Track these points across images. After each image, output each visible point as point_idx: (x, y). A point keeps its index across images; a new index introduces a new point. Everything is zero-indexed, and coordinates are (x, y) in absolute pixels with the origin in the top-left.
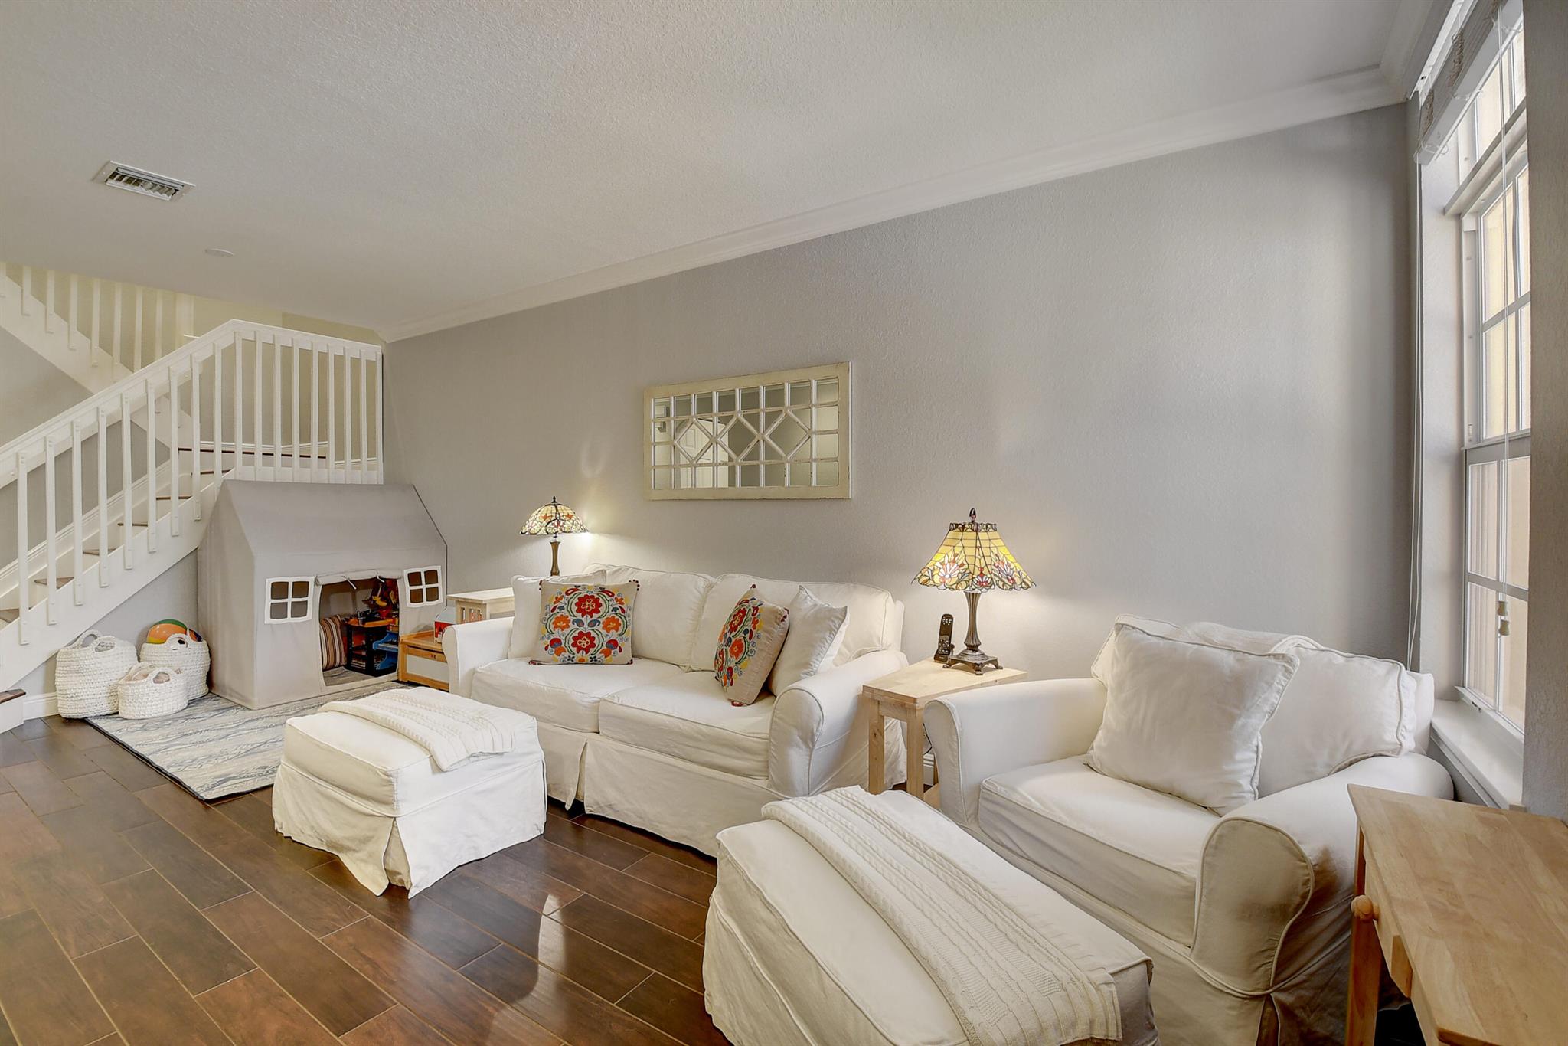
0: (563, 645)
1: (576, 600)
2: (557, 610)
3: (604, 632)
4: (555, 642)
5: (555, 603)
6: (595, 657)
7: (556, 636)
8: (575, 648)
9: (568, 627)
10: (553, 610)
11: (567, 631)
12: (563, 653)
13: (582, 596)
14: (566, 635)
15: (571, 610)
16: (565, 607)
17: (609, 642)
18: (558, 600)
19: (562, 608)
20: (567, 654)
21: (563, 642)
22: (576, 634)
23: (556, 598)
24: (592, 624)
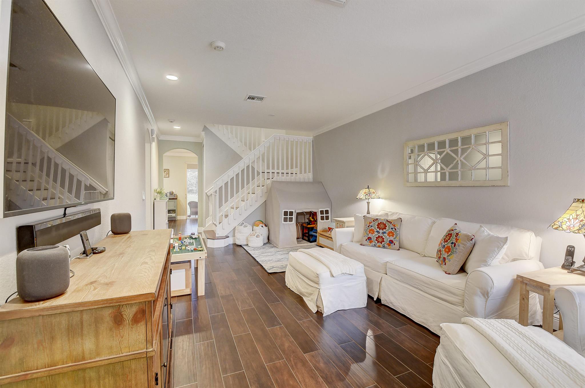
0: (372, 240)
1: (377, 224)
2: (370, 227)
3: (388, 237)
4: (369, 239)
5: (369, 224)
6: (384, 246)
7: (370, 236)
8: (377, 241)
9: (374, 233)
10: (368, 227)
11: (374, 235)
12: (372, 243)
13: (379, 222)
14: (374, 236)
15: (375, 227)
16: (373, 226)
17: (390, 241)
18: (370, 223)
19: (372, 226)
20: (374, 243)
21: (372, 239)
22: (377, 236)
23: (370, 222)
24: (383, 233)
